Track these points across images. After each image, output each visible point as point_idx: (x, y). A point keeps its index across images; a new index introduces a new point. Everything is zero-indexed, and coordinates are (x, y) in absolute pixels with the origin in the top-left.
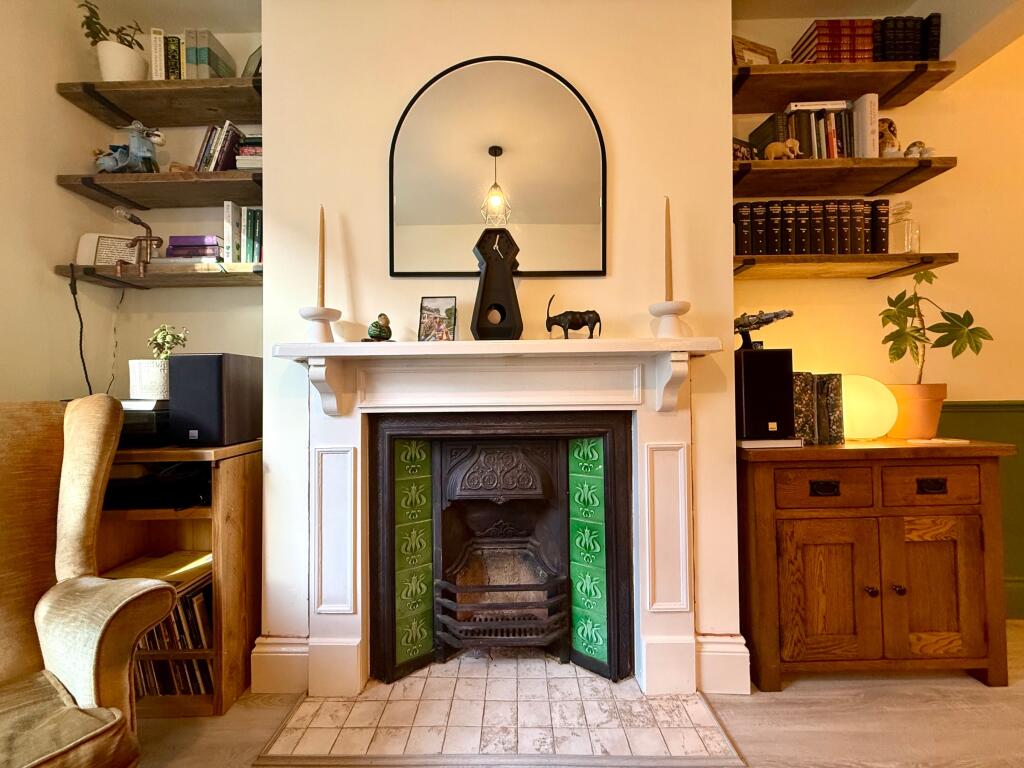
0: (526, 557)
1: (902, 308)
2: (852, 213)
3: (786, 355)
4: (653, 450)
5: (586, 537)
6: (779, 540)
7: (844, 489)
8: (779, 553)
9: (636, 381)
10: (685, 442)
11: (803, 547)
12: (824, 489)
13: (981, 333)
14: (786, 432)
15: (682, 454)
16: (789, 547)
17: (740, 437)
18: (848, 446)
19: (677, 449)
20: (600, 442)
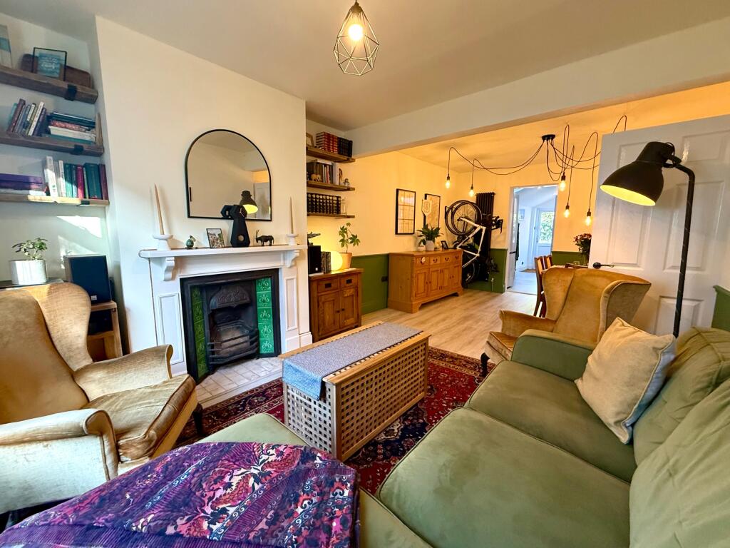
0: (238, 328)
1: (343, 231)
2: (333, 200)
3: (319, 247)
4: (287, 280)
5: (265, 313)
6: (318, 302)
7: (333, 285)
8: (318, 306)
9: (282, 258)
10: (295, 277)
11: (323, 303)
12: (328, 286)
13: (358, 240)
14: (319, 271)
15: (295, 280)
16: (321, 303)
17: (309, 273)
18: (333, 273)
19: (293, 279)
20: (270, 279)
